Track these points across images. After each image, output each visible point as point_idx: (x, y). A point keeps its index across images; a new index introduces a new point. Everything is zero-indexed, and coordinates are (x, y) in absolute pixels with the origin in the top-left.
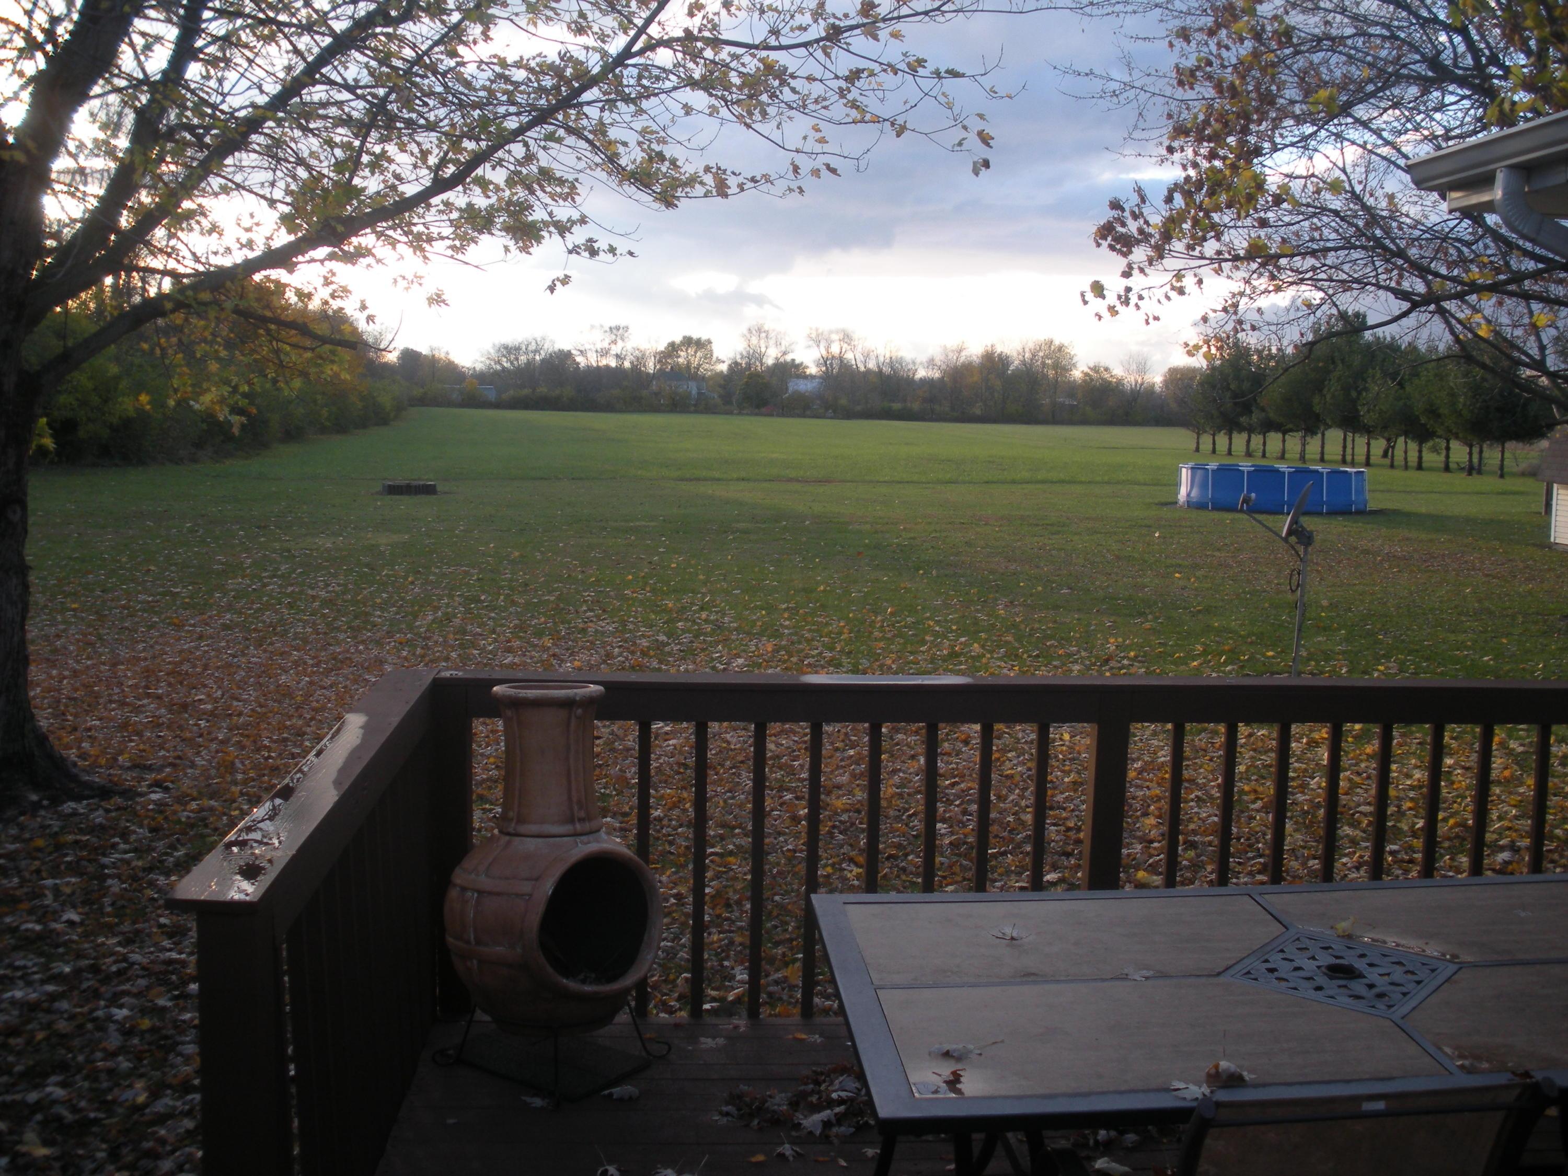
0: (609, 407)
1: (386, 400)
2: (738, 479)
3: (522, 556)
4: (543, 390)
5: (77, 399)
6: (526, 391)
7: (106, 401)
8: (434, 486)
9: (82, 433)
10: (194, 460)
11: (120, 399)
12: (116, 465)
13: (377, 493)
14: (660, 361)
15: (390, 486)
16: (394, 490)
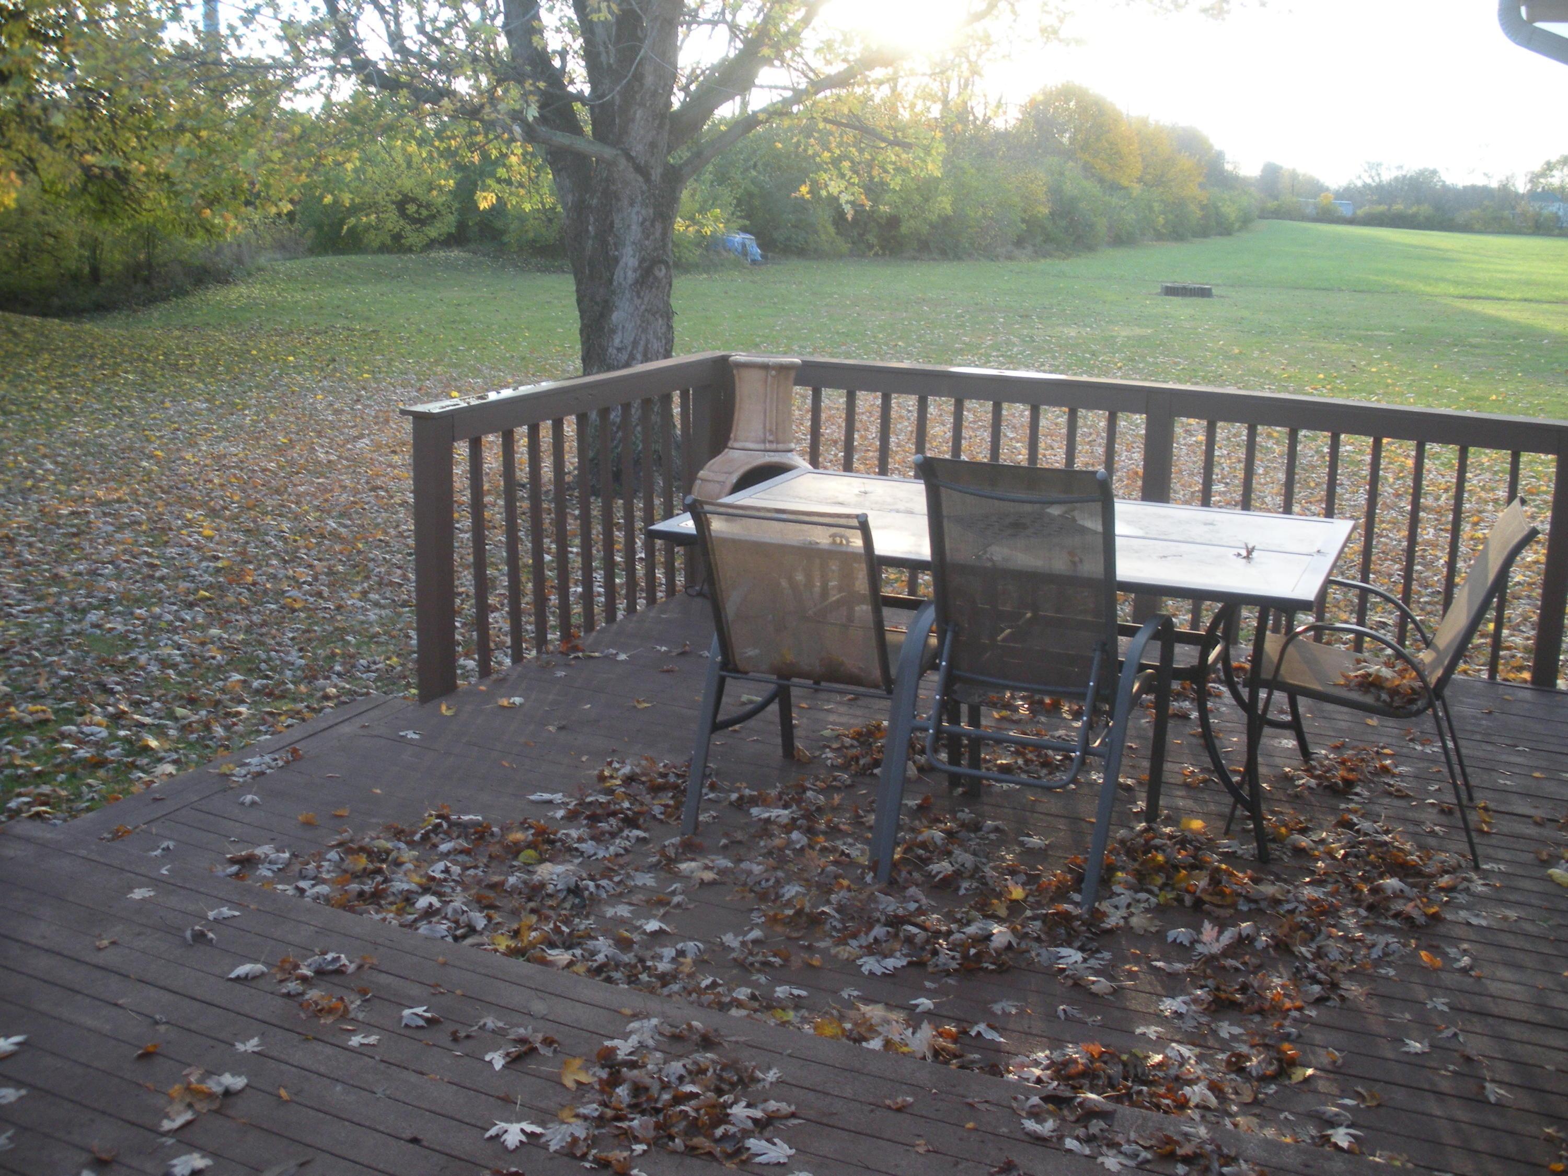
0: (1466, 228)
1: (1230, 211)
2: (1520, 300)
3: (1241, 353)
4: (1399, 207)
5: (901, 198)
6: (1382, 208)
7: (927, 200)
8: (1210, 290)
9: (904, 229)
10: (1010, 258)
11: (939, 199)
12: (934, 259)
13: (1157, 294)
14: (1531, 181)
15: (1167, 288)
16: (1171, 291)
